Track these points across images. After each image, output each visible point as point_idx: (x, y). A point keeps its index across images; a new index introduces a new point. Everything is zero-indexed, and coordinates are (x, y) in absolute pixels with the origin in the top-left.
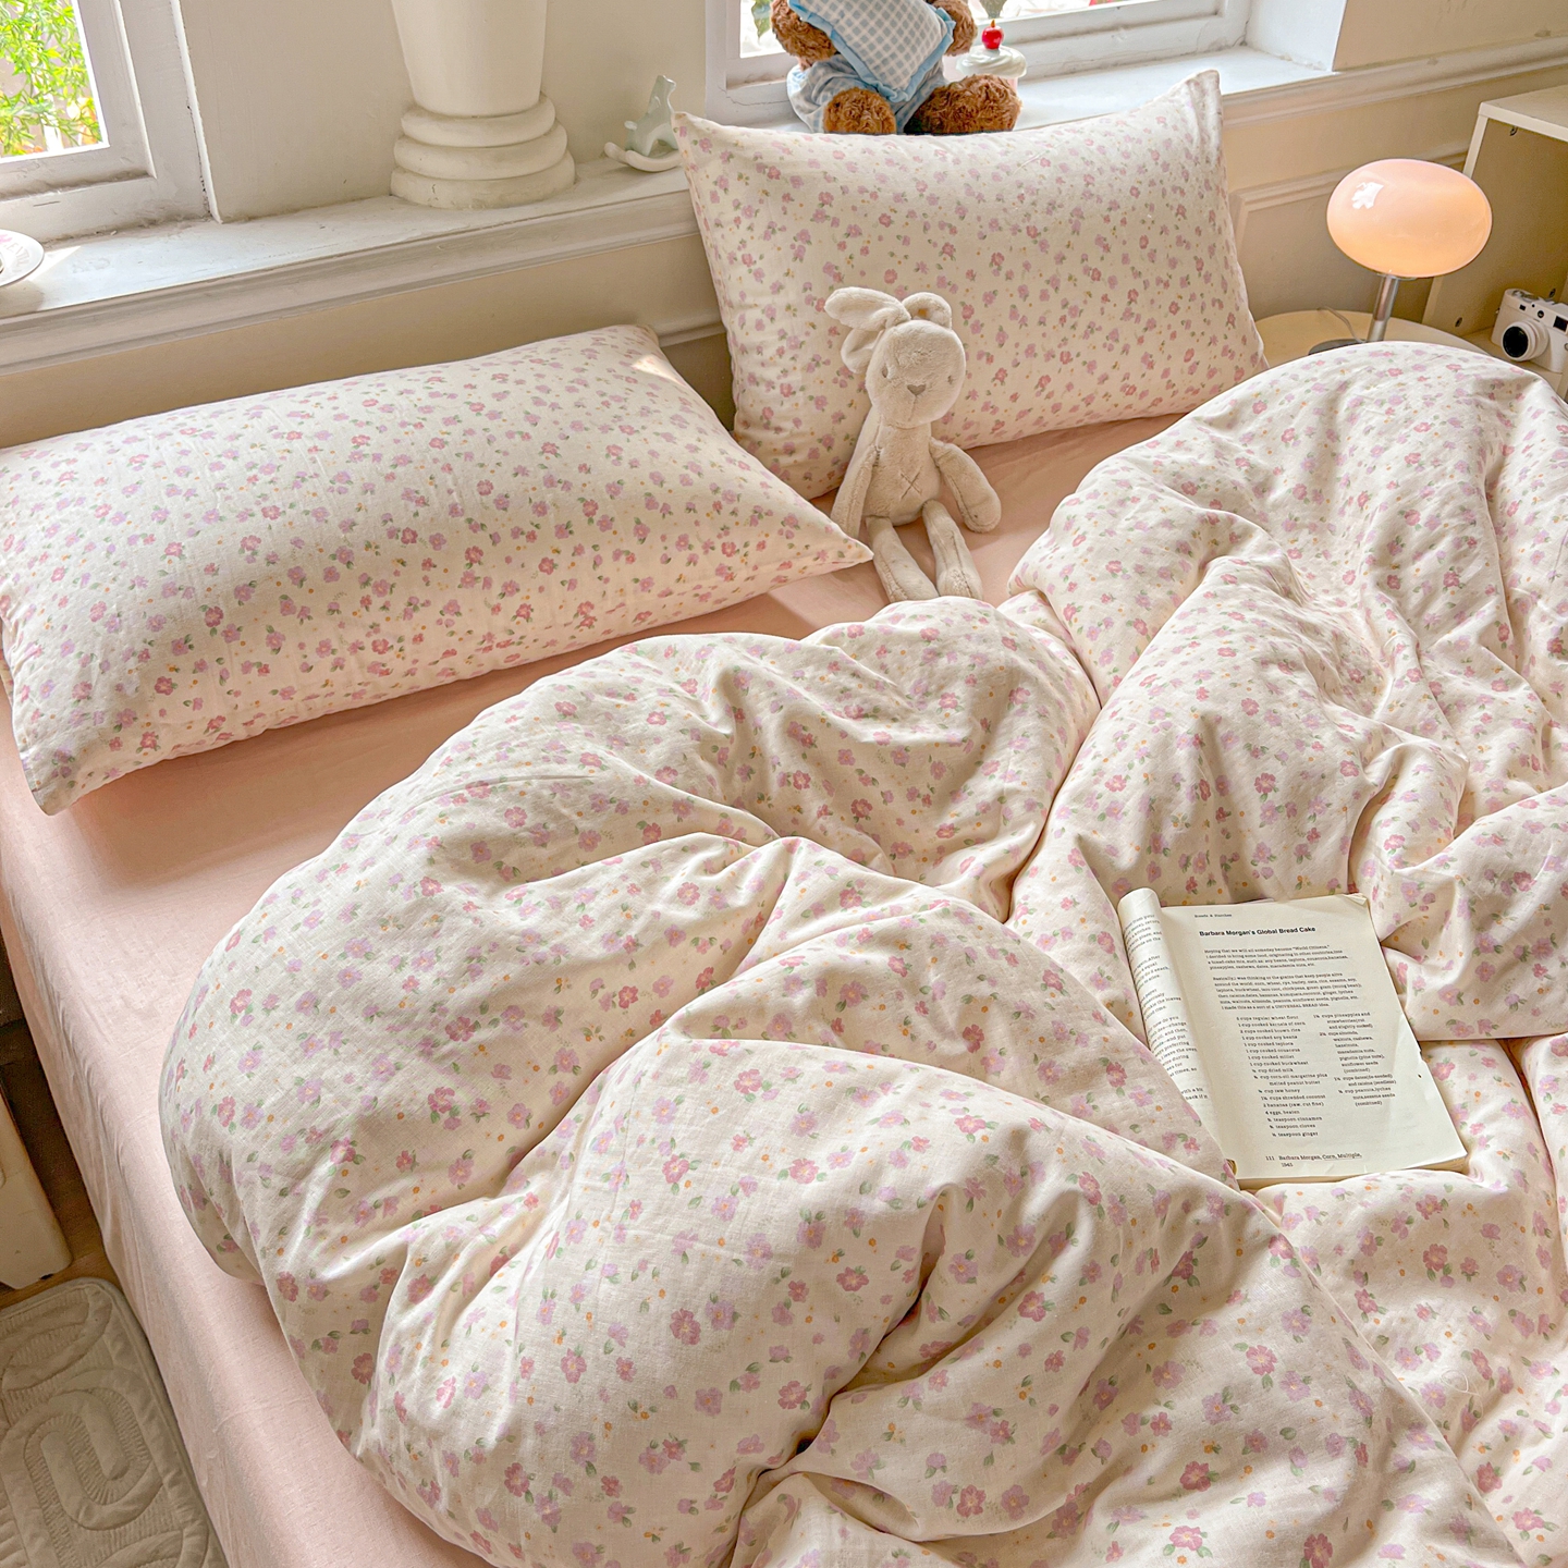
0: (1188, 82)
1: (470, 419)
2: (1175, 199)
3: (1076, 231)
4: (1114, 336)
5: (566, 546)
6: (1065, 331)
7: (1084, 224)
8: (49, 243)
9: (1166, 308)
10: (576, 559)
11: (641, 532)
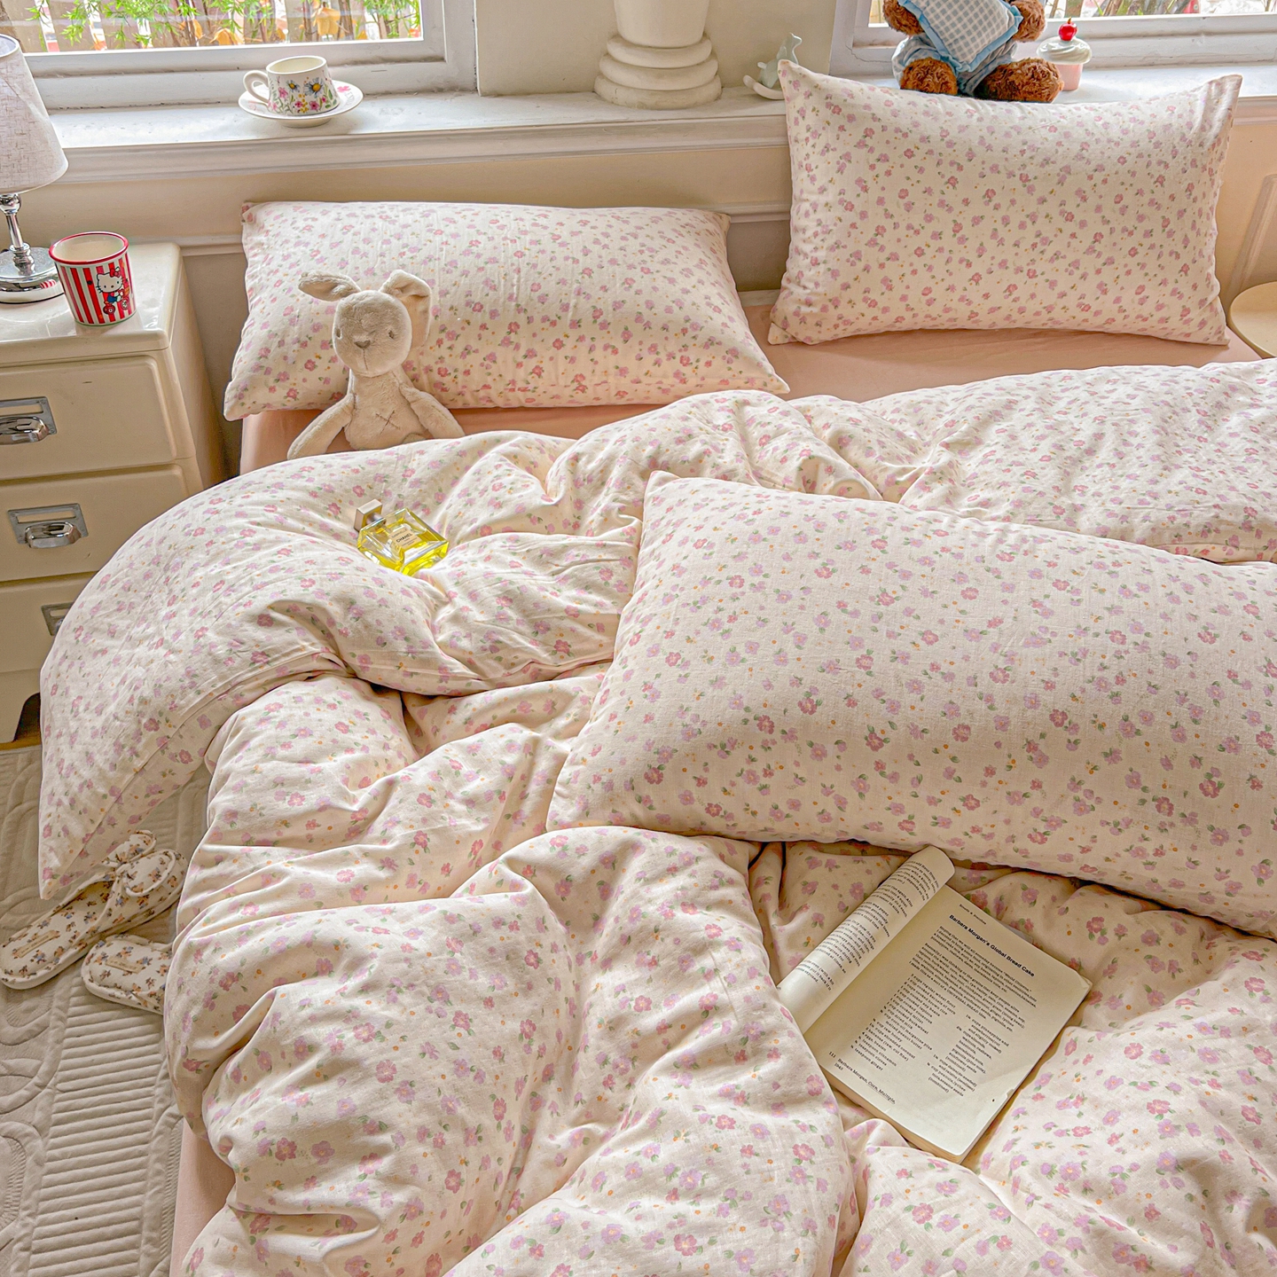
0: (1211, 83)
1: (548, 245)
2: (1157, 171)
3: (1061, 182)
4: (1076, 264)
5: (574, 334)
6: (1035, 254)
7: (1069, 179)
8: (368, 95)
9: (1126, 251)
10: (579, 344)
11: (627, 336)
